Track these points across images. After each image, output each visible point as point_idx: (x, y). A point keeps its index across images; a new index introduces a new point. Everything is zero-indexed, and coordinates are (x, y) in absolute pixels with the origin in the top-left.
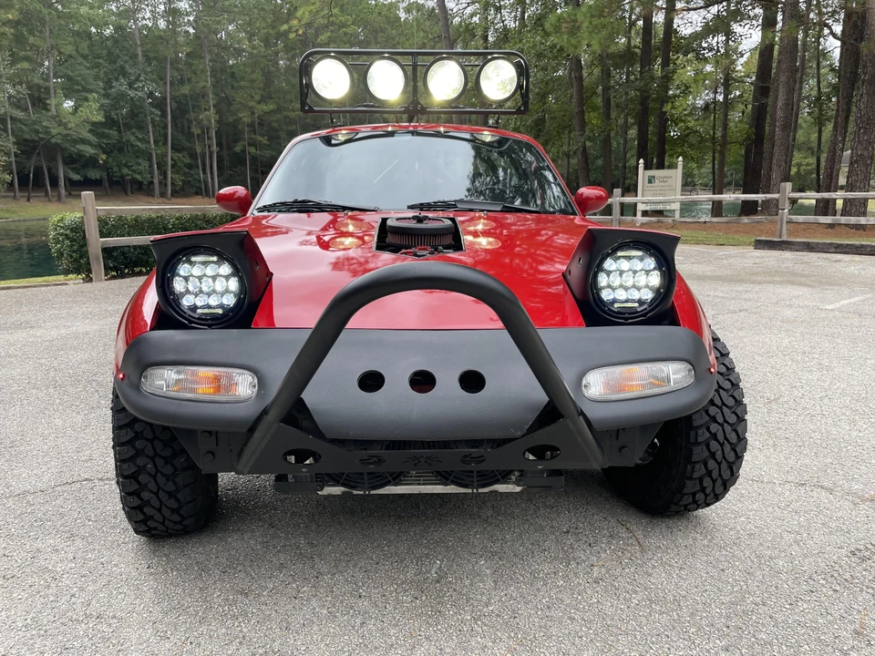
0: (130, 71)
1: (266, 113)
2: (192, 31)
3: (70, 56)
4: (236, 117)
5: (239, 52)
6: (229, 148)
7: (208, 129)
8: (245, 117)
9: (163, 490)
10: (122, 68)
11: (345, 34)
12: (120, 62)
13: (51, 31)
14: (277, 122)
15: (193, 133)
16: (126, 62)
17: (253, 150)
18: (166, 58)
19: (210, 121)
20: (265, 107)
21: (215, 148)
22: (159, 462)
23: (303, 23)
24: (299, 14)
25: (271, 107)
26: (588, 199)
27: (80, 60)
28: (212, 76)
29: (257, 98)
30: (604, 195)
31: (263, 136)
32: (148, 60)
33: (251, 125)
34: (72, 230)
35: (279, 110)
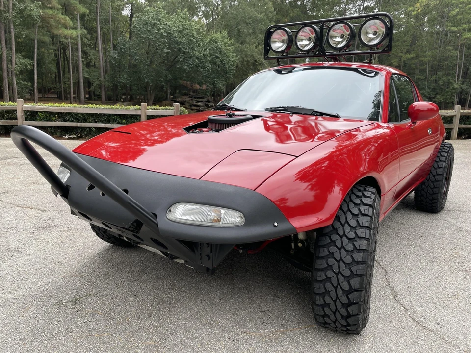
1: (408, 59)
4: (389, 63)
8: (395, 62)
14: (414, 64)
20: (408, 56)
25: (412, 56)
30: (435, 109)
35: (417, 57)
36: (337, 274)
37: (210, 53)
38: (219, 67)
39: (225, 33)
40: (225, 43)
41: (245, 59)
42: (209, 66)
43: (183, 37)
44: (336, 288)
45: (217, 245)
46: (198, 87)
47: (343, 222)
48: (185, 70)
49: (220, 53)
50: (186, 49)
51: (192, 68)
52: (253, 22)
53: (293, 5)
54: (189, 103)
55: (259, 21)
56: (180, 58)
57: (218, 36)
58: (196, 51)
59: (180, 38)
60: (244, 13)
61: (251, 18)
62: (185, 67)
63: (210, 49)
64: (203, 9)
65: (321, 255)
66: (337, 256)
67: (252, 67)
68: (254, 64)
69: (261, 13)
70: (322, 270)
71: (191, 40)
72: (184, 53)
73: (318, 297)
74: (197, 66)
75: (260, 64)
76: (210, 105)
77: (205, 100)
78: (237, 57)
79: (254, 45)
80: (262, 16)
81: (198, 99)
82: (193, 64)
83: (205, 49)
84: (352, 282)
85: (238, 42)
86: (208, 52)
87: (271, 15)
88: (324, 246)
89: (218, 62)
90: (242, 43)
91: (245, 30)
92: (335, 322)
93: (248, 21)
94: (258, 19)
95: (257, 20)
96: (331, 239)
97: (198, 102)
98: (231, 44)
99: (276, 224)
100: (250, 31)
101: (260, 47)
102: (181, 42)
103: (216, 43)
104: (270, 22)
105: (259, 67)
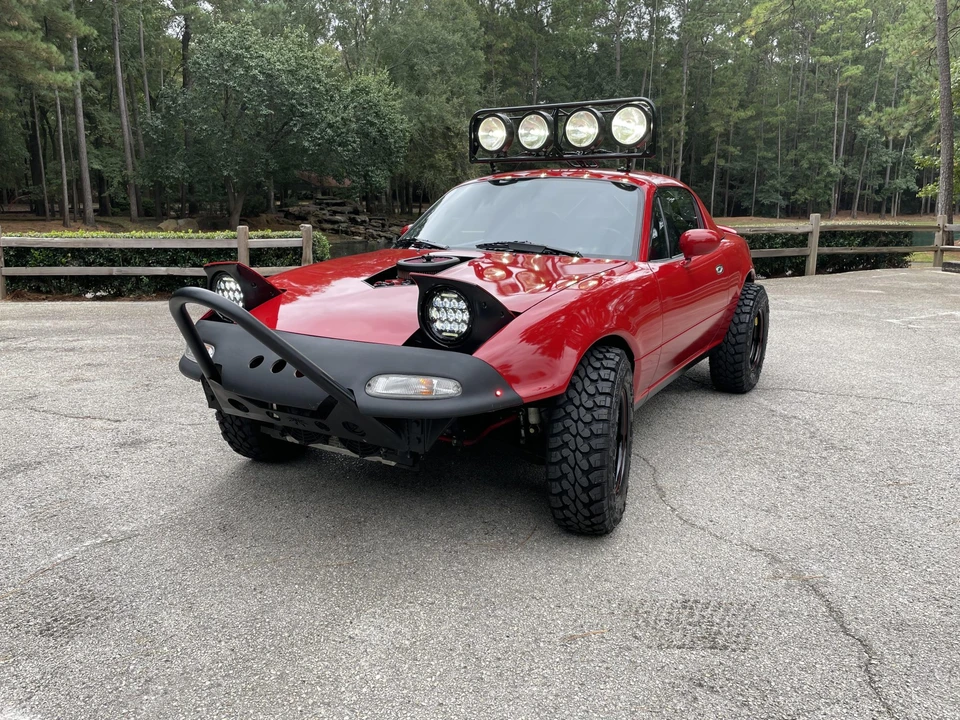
0: (607, 88)
1: (743, 120)
2: (675, 37)
3: (552, 78)
4: (707, 127)
5: (724, 56)
6: (698, 161)
7: (676, 142)
8: (718, 127)
10: (600, 85)
11: (855, 19)
12: (598, 79)
13: (540, 55)
14: (753, 129)
15: (659, 147)
16: (604, 79)
17: (722, 162)
18: (642, 72)
19: (679, 134)
20: (743, 114)
21: (680, 162)
24: (754, 13)
25: (749, 113)
27: (563, 81)
28: (688, 84)
29: (735, 104)
31: (735, 146)
32: (625, 74)
33: (725, 135)
35: (758, 116)
36: (574, 452)
37: (355, 116)
38: (375, 143)
39: (385, 75)
40: (386, 95)
41: (428, 124)
42: (354, 142)
43: (299, 82)
44: (573, 469)
45: (428, 420)
46: (334, 182)
47: (579, 390)
48: (305, 150)
49: (377, 115)
50: (306, 107)
51: (319, 145)
52: (440, 50)
53: (516, 16)
54: (316, 216)
55: (450, 48)
56: (295, 125)
57: (369, 79)
58: (326, 110)
59: (291, 84)
60: (421, 32)
61: (434, 42)
62: (306, 144)
63: (356, 107)
64: (336, 23)
65: (555, 431)
66: (573, 431)
67: (441, 141)
68: (445, 136)
69: (454, 32)
70: (557, 449)
71: (314, 88)
72: (303, 115)
73: (554, 484)
74: (331, 141)
75: (457, 135)
76: (359, 218)
77: (348, 208)
78: (410, 120)
79: (444, 97)
80: (457, 37)
81: (334, 208)
82: (322, 137)
83: (345, 108)
84: (592, 459)
85: (411, 91)
86: (351, 112)
87: (475, 36)
88: (558, 420)
89: (373, 132)
90: (419, 93)
91: (425, 66)
92: (576, 515)
93: (428, 48)
94: (450, 43)
95: (448, 46)
96: (566, 412)
97: (335, 213)
98: (399, 96)
99: (498, 393)
100: (435, 69)
101: (455, 100)
102: (294, 94)
103: (367, 94)
104: (474, 49)
105: (455, 141)
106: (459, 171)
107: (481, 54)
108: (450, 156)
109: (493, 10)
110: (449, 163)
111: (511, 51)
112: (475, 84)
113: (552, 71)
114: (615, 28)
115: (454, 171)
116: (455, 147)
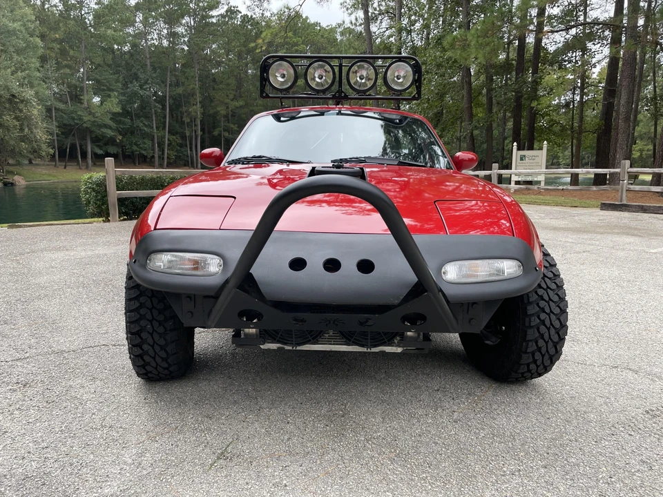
0: (141, 76)
1: (237, 107)
2: (186, 48)
3: (99, 65)
4: (215, 110)
5: (219, 64)
6: (210, 132)
7: (195, 119)
8: (222, 110)
9: (157, 344)
10: (136, 74)
11: (297, 51)
12: (134, 70)
13: (86, 47)
14: (244, 114)
15: (184, 122)
16: (138, 70)
17: (226, 134)
18: (167, 67)
19: (196, 113)
20: (237, 104)
21: (199, 133)
22: (156, 324)
23: (266, 42)
24: (263, 35)
25: (241, 103)
26: (463, 160)
27: (106, 68)
28: (199, 81)
29: (231, 97)
30: (475, 158)
31: (234, 124)
32: (154, 69)
33: (226, 116)
34: (97, 185)
35: (246, 106)
53: (64, 16)
55: (11, 33)
67: (7, 106)
68: (10, 101)
69: (14, 21)
75: (22, 101)
80: (17, 25)
87: (32, 26)
94: (11, 29)
95: (9, 31)
101: (19, 74)
104: (31, 36)
105: (21, 106)
106: (26, 130)
107: (38, 40)
108: (17, 118)
109: (44, 9)
110: (17, 123)
111: (61, 41)
112: (35, 63)
113: (98, 60)
114: (142, 35)
115: (22, 130)
116: (21, 111)
